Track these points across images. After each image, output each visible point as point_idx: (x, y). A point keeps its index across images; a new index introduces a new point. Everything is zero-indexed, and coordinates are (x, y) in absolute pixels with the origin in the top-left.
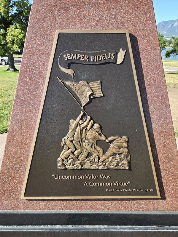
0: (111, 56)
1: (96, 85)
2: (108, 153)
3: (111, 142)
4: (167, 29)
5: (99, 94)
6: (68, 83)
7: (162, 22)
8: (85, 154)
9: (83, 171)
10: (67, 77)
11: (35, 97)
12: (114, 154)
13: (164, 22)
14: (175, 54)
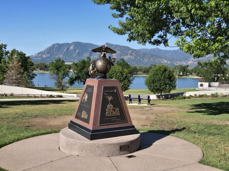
0: (114, 91)
1: (111, 97)
2: (116, 112)
3: (116, 109)
4: (63, 52)
5: (112, 99)
6: (106, 97)
7: (56, 44)
8: (111, 112)
9: (111, 117)
10: (106, 95)
11: (100, 100)
12: (117, 112)
13: (59, 44)
14: (80, 81)
